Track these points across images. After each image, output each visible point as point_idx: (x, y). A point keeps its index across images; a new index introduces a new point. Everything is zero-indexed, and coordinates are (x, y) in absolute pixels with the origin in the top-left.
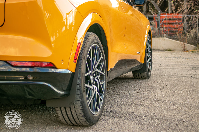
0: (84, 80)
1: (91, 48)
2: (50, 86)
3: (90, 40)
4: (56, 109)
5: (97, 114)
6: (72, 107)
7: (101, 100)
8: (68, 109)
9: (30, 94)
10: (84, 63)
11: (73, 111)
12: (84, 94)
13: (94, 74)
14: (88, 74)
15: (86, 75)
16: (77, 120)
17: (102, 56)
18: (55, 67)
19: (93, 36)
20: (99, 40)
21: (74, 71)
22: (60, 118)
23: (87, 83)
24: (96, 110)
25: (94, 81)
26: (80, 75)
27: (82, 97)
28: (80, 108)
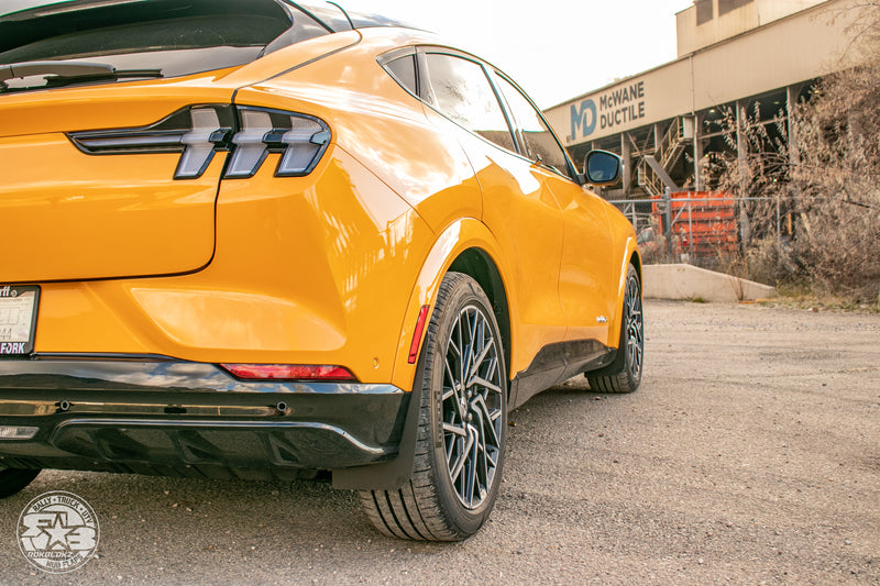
0: (440, 413)
1: (458, 318)
2: (340, 431)
3: (457, 297)
4: (362, 494)
5: (477, 507)
6: (406, 490)
7: (490, 465)
8: (394, 496)
9: (285, 456)
10: (438, 364)
11: (409, 502)
12: (440, 451)
13: (470, 393)
14: (450, 393)
15: (445, 397)
16: (420, 526)
17: (492, 340)
18: (355, 380)
19: (466, 285)
20: (482, 294)
21: (408, 388)
22: (373, 519)
23: (446, 420)
24: (477, 494)
25: (470, 410)
26: (427, 398)
27: (432, 461)
28: (429, 492)
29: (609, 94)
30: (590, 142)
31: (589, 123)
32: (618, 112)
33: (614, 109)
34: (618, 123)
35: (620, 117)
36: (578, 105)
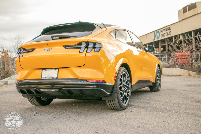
0: (119, 89)
1: (122, 74)
2: (104, 90)
3: (122, 71)
4: (107, 102)
5: (126, 105)
6: (114, 101)
7: (128, 99)
8: (112, 102)
9: (95, 94)
10: (119, 81)
11: (114, 103)
12: (119, 95)
13: (124, 86)
14: (121, 86)
16: (116, 107)
17: (128, 78)
18: (106, 82)
19: (123, 69)
20: (126, 70)
21: (114, 84)
22: (108, 106)
23: (120, 90)
24: (125, 103)
25: (124, 89)
26: (117, 86)
27: (118, 96)
28: (117, 101)
29: (163, 29)
30: (158, 41)
31: (158, 36)
32: (165, 34)
33: (164, 33)
34: (165, 36)
35: (165, 35)
36: (155, 32)
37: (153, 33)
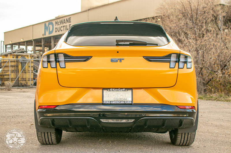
29: (59, 20)
30: (51, 36)
31: (51, 30)
32: (62, 27)
33: (60, 26)
34: (61, 31)
35: (62, 29)
36: (47, 24)
37: (43, 25)
